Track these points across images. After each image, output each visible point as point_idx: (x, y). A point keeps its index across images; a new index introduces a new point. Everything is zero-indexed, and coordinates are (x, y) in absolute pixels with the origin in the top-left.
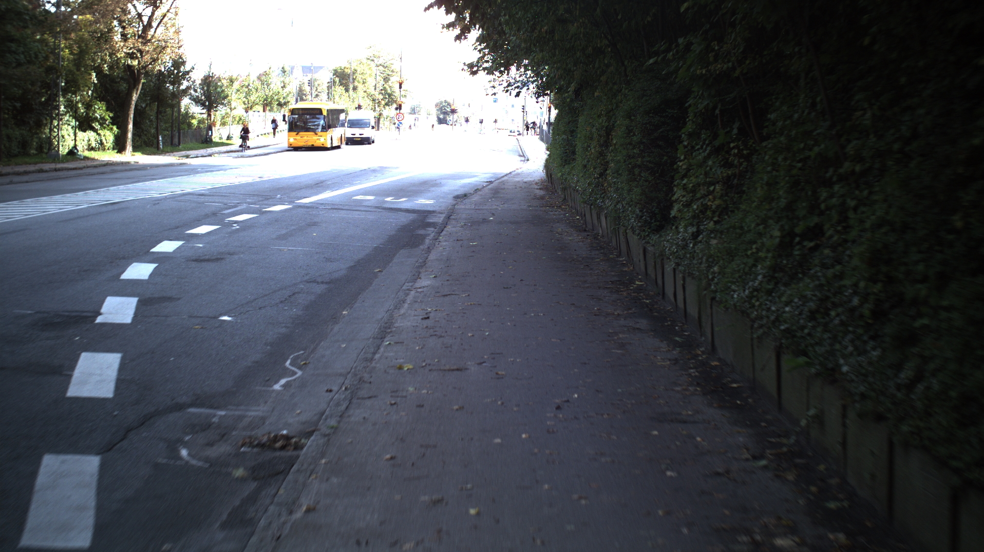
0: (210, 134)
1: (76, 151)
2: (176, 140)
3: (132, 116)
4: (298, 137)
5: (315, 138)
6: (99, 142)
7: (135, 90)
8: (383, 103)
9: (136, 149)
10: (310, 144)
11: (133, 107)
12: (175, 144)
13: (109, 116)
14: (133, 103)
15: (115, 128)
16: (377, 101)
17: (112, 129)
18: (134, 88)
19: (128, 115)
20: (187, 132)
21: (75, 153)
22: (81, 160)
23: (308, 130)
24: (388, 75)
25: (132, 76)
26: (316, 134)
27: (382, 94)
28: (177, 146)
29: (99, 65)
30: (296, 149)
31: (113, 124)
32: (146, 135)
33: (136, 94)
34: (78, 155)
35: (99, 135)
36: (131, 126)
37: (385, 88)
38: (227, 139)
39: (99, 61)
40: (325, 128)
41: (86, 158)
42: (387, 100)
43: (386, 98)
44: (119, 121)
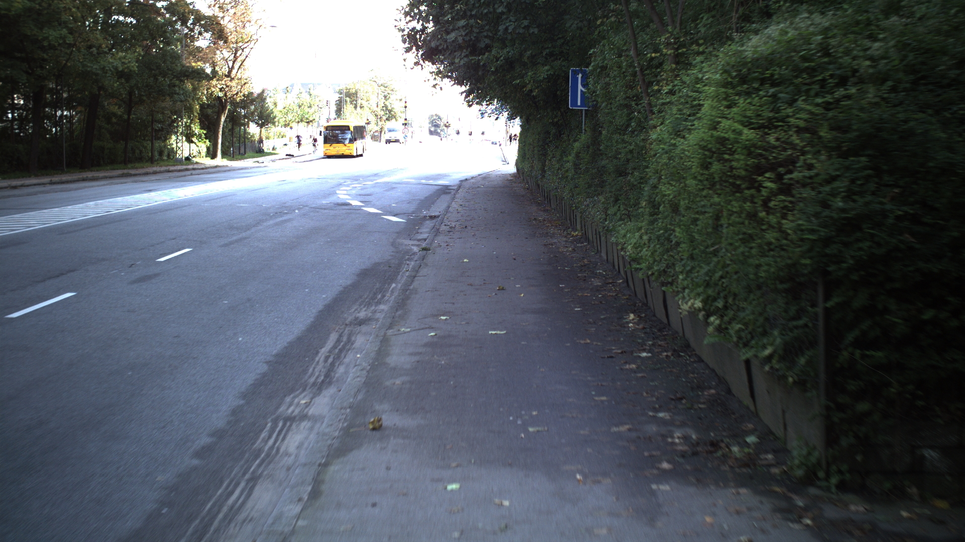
1: (190, 157)
3: (221, 133)
4: (331, 148)
5: (345, 148)
8: (384, 118)
9: (225, 154)
10: (341, 153)
15: (207, 141)
16: (379, 117)
17: (205, 142)
21: (190, 159)
23: (338, 142)
24: (389, 94)
26: (345, 145)
27: (383, 110)
30: (329, 157)
31: (206, 138)
34: (192, 160)
36: (220, 141)
37: (385, 105)
40: (352, 141)
42: (387, 115)
44: (211, 135)
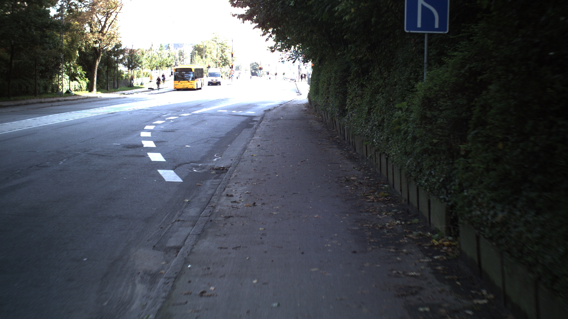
0: (132, 82)
1: (70, 91)
2: (116, 86)
3: (96, 73)
4: (179, 84)
5: (188, 84)
6: (80, 86)
7: (98, 60)
8: (221, 64)
9: (98, 90)
10: (186, 87)
11: (96, 68)
12: (116, 88)
13: (84, 73)
14: (97, 66)
15: (87, 79)
16: (218, 64)
17: (85, 80)
18: (97, 59)
19: (94, 73)
20: (121, 81)
21: (70, 92)
22: (73, 95)
23: (184, 80)
24: (224, 49)
25: (96, 52)
26: (189, 82)
27: (221, 59)
28: (117, 88)
29: (80, 47)
30: (179, 90)
31: (86, 77)
32: (101, 83)
33: (98, 62)
34: (72, 93)
35: (79, 83)
36: (95, 79)
37: (222, 56)
38: (141, 85)
39: (80, 45)
40: (193, 79)
41: (75, 95)
42: (224, 62)
43: (223, 61)
44: (89, 76)
